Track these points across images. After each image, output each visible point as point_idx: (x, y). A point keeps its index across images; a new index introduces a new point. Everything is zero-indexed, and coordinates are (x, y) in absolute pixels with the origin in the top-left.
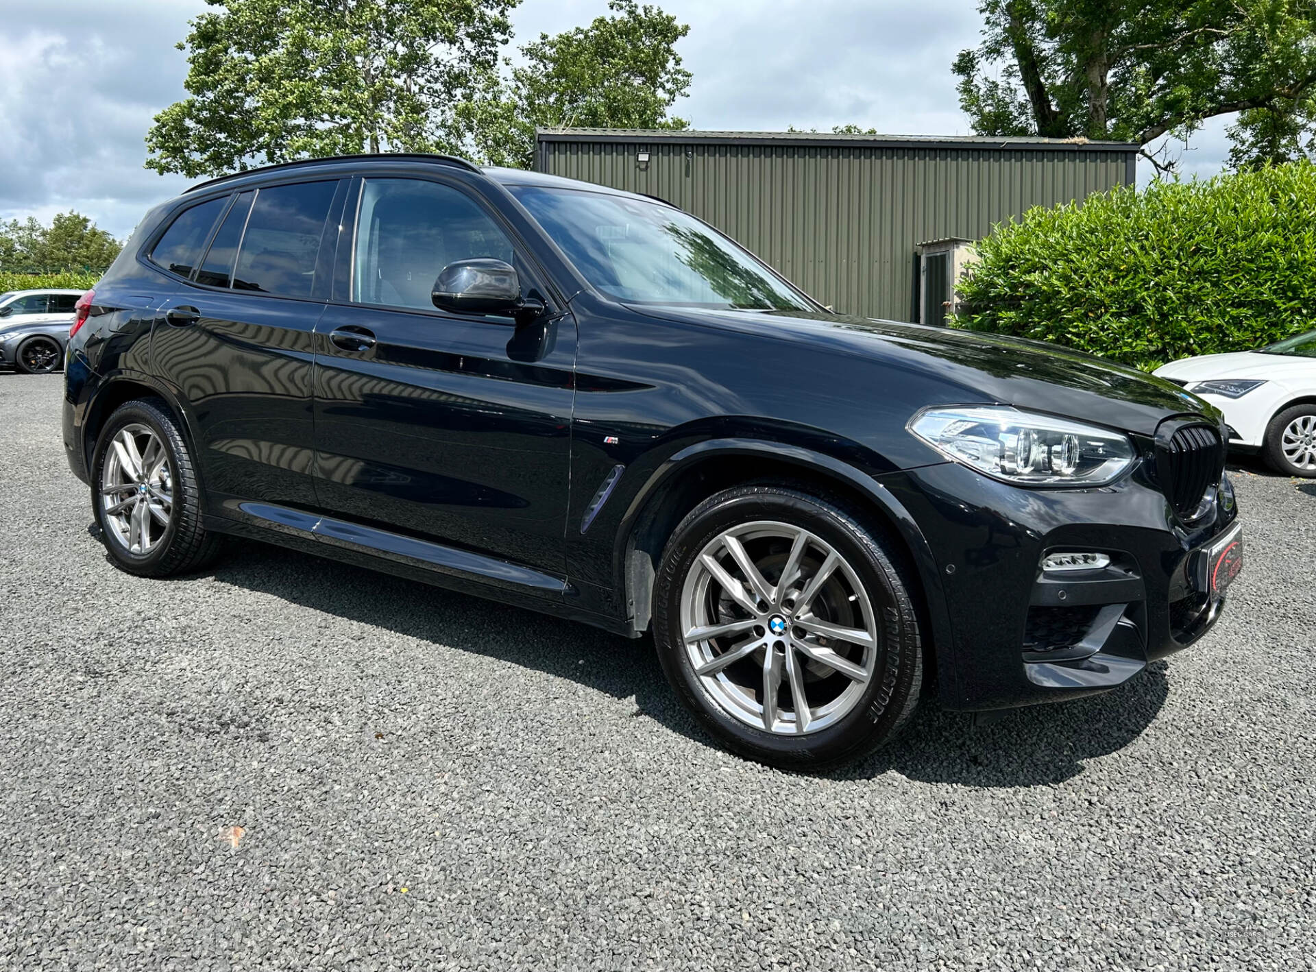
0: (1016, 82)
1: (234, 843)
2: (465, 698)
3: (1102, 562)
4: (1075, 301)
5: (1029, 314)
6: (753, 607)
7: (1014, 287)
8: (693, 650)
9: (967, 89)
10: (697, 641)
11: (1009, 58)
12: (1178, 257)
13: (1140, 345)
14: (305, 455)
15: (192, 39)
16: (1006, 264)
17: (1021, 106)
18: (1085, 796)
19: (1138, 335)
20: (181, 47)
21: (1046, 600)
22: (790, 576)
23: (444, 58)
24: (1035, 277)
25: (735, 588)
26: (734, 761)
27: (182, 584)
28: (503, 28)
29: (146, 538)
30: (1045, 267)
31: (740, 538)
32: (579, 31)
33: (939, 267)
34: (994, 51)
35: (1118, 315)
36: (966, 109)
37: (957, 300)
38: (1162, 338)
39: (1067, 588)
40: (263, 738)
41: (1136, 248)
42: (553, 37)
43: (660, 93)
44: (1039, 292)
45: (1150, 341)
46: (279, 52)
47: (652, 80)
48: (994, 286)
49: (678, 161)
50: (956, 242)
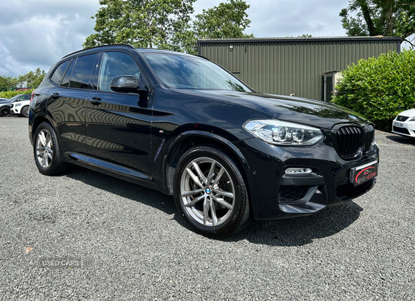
0: (362, 18)
1: (27, 252)
2: (121, 213)
3: (309, 171)
4: (373, 90)
5: (358, 95)
6: (201, 185)
7: (353, 86)
8: (184, 199)
9: (344, 21)
10: (186, 196)
11: (359, 10)
12: (410, 75)
13: (396, 105)
14: (82, 137)
15: (97, 15)
16: (351, 79)
17: (364, 26)
18: (307, 250)
19: (395, 102)
20: (93, 18)
21: (286, 183)
22: (211, 174)
23: (173, 19)
24: (359, 83)
25: (196, 179)
26: (194, 234)
27: (55, 177)
28: (191, 9)
29: (47, 163)
30: (363, 79)
31: (197, 163)
32: (215, 7)
33: (330, 80)
34: (353, 8)
35: (388, 95)
36: (344, 27)
37: (336, 91)
38: (404, 102)
39: (294, 180)
40: (54, 222)
41: (395, 72)
42: (207, 10)
43: (241, 26)
44: (361, 88)
45: (400, 104)
46: (121, 19)
47: (238, 22)
48: (346, 86)
49: (243, 48)
50: (335, 72)
